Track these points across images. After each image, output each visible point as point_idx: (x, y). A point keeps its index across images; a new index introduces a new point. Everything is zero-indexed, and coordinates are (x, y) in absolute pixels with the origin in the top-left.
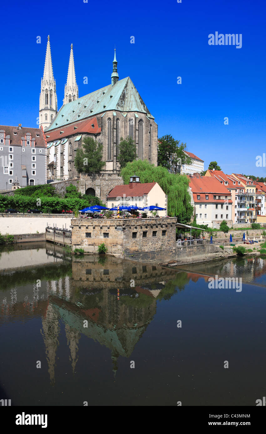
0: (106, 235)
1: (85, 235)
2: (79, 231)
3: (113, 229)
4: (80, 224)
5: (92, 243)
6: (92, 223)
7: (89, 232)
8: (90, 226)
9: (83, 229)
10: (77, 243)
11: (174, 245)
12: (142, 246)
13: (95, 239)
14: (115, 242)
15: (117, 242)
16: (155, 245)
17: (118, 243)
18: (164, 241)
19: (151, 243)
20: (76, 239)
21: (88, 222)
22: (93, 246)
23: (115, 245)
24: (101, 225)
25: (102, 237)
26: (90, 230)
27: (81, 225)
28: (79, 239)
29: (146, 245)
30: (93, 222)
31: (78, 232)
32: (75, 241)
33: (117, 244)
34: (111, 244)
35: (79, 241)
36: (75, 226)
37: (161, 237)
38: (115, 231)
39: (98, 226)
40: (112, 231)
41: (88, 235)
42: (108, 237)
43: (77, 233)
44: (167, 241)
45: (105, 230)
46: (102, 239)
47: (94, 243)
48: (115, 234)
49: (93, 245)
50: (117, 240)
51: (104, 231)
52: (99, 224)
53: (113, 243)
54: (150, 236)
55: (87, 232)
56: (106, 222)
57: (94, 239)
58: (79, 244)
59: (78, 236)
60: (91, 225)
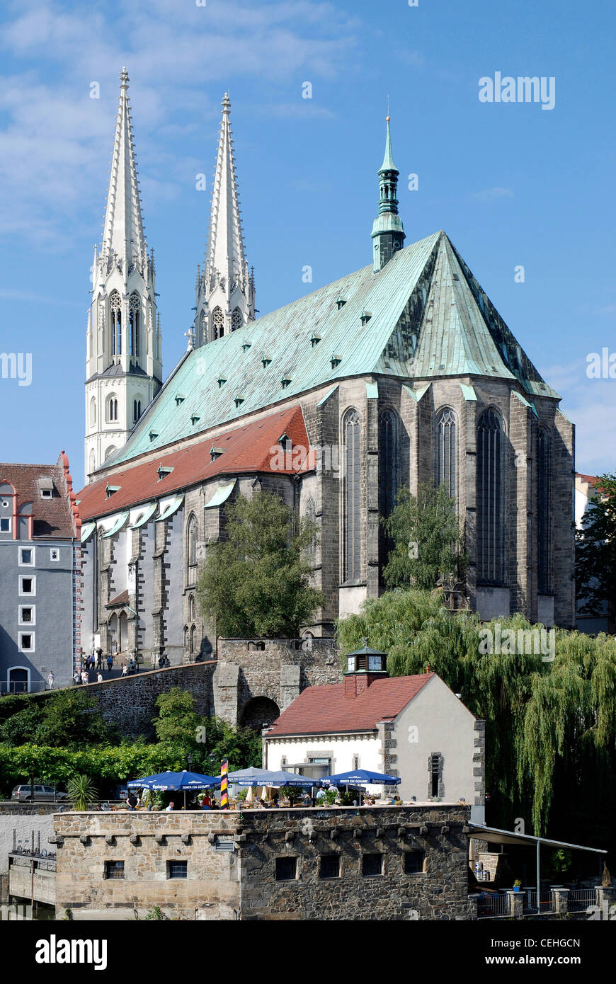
0: (176, 868)
1: (102, 868)
2: (82, 855)
3: (201, 844)
4: (85, 829)
5: (127, 899)
6: (127, 827)
7: (115, 859)
8: (122, 836)
9: (98, 846)
10: (74, 898)
11: (460, 909)
12: (318, 909)
13: (139, 885)
14: (208, 893)
15: (216, 893)
16: (372, 905)
17: (220, 896)
18: (412, 890)
19: (357, 900)
20: (72, 883)
21: (114, 821)
22: (130, 910)
23: (208, 902)
24: (160, 833)
25: (163, 876)
26: (123, 851)
27: (86, 833)
28: (83, 886)
29: (336, 907)
30: (130, 822)
31: (79, 858)
32: (68, 891)
33: (216, 899)
34: (194, 900)
35: (82, 892)
36: (69, 837)
37: (402, 877)
38: (208, 853)
39: (151, 836)
40: (199, 854)
41: (112, 868)
42: (185, 875)
43: (75, 861)
44: (428, 890)
45: (173, 850)
46: (161, 884)
47: (136, 899)
48: (210, 863)
49: (129, 905)
50: (214, 884)
51: (170, 853)
52: (151, 828)
53: (202, 898)
54: (354, 872)
55: (109, 858)
56: (177, 821)
57: (134, 883)
58: (82, 901)
59: (78, 875)
60: (125, 832)
